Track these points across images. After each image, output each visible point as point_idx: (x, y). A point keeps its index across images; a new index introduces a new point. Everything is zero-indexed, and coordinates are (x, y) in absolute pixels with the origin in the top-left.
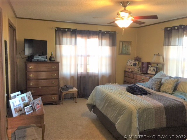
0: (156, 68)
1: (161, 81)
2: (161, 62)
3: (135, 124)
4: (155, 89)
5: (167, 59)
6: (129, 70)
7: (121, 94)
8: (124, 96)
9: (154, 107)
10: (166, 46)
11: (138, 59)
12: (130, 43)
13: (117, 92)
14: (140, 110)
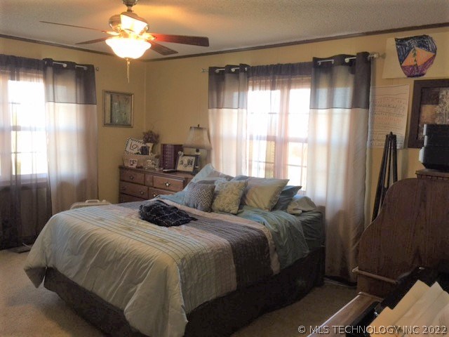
0: (194, 158)
1: (215, 187)
2: (205, 143)
3: (177, 299)
4: (201, 206)
5: (217, 138)
6: (132, 165)
7: (129, 229)
8: (139, 232)
9: (212, 250)
10: (213, 108)
11: (151, 137)
12: (130, 97)
13: (119, 225)
14: (185, 262)
